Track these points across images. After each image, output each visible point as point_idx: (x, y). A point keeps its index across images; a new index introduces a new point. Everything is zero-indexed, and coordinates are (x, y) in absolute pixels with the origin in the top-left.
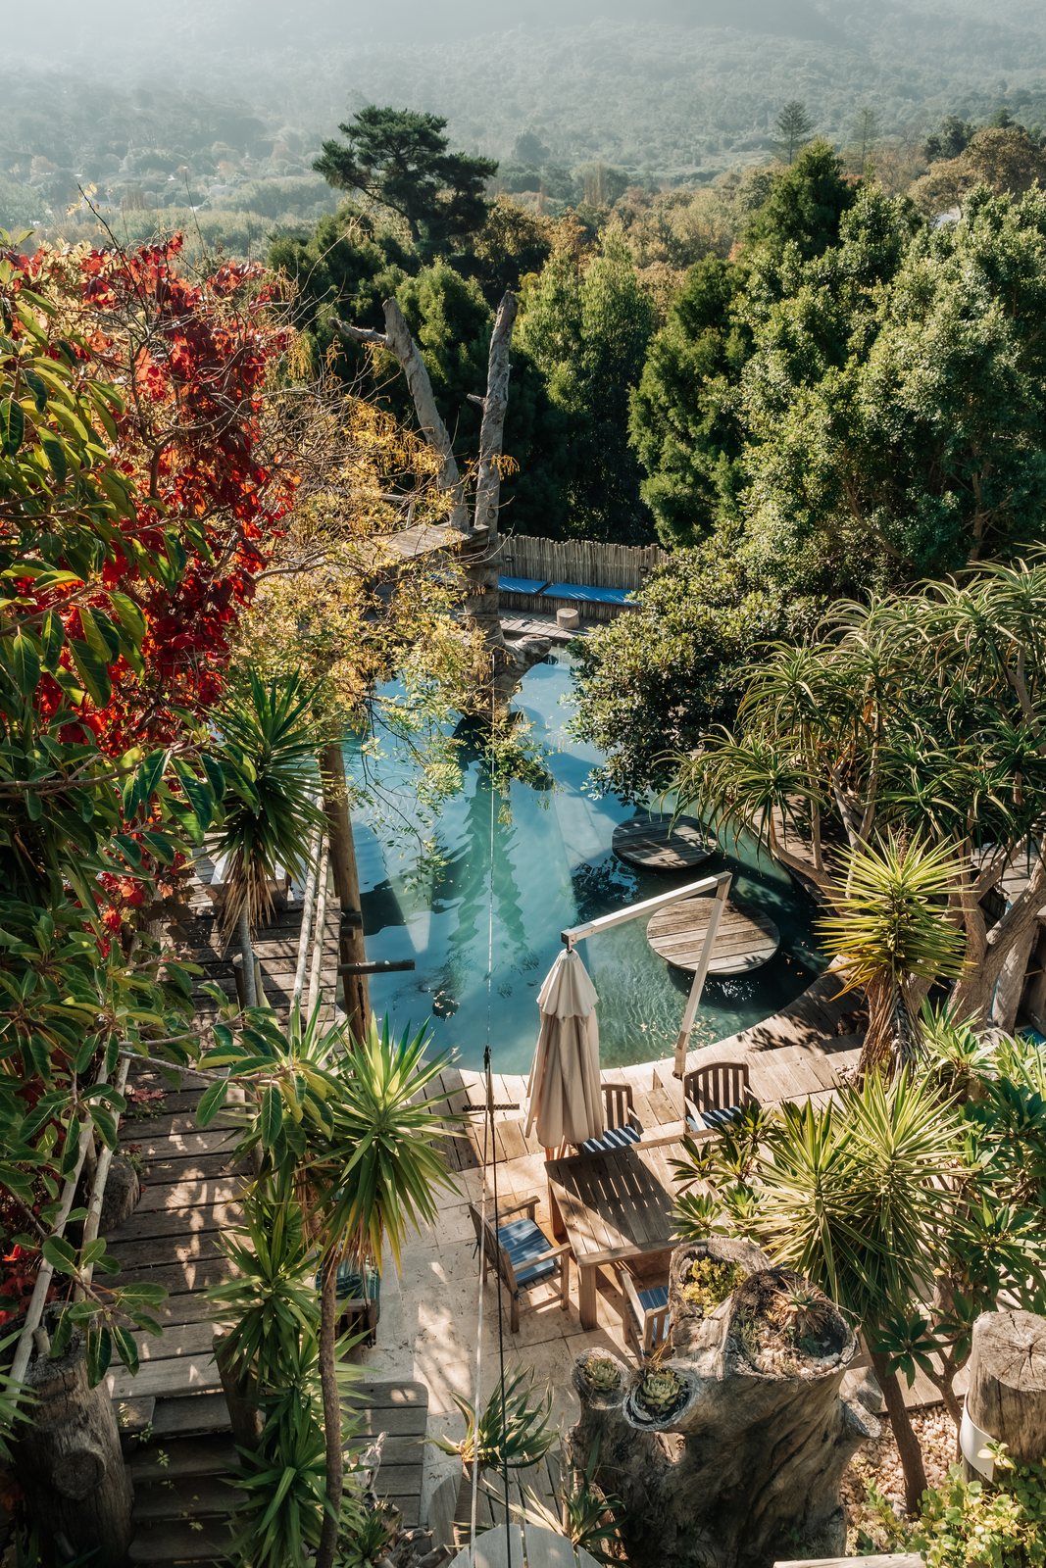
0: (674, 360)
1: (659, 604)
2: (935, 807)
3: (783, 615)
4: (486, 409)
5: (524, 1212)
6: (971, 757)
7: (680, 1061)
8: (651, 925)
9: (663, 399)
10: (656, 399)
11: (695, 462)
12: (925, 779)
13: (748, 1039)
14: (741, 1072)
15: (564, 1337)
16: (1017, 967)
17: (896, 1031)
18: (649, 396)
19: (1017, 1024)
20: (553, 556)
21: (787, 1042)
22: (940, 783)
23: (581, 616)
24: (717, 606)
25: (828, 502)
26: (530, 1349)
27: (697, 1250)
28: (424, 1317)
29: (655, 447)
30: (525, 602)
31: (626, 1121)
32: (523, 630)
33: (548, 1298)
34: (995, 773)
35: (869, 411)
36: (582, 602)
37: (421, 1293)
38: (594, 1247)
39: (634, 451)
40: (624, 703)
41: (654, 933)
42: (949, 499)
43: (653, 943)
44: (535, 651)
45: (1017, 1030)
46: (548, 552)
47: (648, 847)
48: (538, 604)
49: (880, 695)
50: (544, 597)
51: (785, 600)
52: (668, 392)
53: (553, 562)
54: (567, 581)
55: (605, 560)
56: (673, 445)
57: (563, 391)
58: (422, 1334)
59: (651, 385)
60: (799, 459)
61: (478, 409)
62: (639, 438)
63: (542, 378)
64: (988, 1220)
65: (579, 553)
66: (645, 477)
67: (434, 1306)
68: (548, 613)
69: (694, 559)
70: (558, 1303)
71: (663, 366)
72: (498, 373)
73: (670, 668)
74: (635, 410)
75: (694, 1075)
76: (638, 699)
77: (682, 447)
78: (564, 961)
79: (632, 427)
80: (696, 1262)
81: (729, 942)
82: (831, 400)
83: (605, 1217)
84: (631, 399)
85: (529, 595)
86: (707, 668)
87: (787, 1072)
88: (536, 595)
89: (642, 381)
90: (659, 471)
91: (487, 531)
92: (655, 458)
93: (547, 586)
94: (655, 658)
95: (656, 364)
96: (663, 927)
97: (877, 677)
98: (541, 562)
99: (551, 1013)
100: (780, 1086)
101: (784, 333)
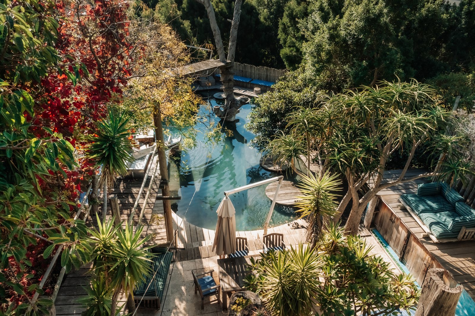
0: (292, 12)
1: (279, 89)
2: (341, 161)
3: (315, 96)
4: (232, 24)
5: (210, 274)
6: (354, 147)
7: (266, 231)
8: (267, 188)
9: (289, 24)
10: (287, 24)
11: (297, 45)
12: (339, 152)
13: (291, 225)
14: (281, 237)
15: (217, 312)
16: (371, 210)
17: (313, 231)
18: (285, 23)
19: (371, 227)
20: (254, 71)
21: (303, 227)
22: (344, 154)
23: (261, 90)
24: (295, 91)
25: (329, 61)
26: (206, 314)
27: (239, 294)
28: (177, 302)
29: (285, 39)
30: (245, 85)
31: (245, 248)
32: (243, 93)
33: (214, 299)
34: (361, 152)
35: (343, 33)
36: (262, 86)
37: (177, 295)
38: (227, 286)
39: (279, 40)
40: (263, 120)
41: (268, 191)
42: (364, 63)
43: (267, 194)
44: (243, 101)
45: (370, 229)
46: (253, 70)
47: (270, 164)
48: (249, 86)
49: (331, 125)
50: (251, 84)
51: (316, 91)
52: (290, 22)
53: (255, 73)
54: (258, 79)
55: (271, 73)
56: (290, 39)
57: (265, 19)
58: (176, 307)
59: (285, 20)
60: (319, 48)
61: (230, 23)
62: (281, 36)
63: (258, 14)
64: (330, 292)
65: (262, 70)
66: (282, 48)
67: (181, 300)
68: (251, 89)
69: (292, 75)
70: (217, 302)
71: (289, 13)
72: (237, 13)
73: (277, 110)
74: (281, 27)
75: (270, 235)
76: (268, 119)
77: (294, 40)
78: (225, 201)
79: (279, 32)
80: (238, 298)
81: (290, 195)
82: (330, 29)
83: (233, 278)
84: (280, 23)
85: (246, 83)
86: (288, 110)
87: (298, 237)
88: (248, 83)
89: (283, 18)
90: (286, 47)
91: (230, 62)
92: (285, 42)
93: (252, 80)
94: (272, 107)
95: (287, 13)
96: (271, 189)
97: (330, 119)
98: (251, 73)
99: (220, 216)
100: (295, 241)
101: (321, 6)
